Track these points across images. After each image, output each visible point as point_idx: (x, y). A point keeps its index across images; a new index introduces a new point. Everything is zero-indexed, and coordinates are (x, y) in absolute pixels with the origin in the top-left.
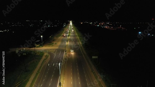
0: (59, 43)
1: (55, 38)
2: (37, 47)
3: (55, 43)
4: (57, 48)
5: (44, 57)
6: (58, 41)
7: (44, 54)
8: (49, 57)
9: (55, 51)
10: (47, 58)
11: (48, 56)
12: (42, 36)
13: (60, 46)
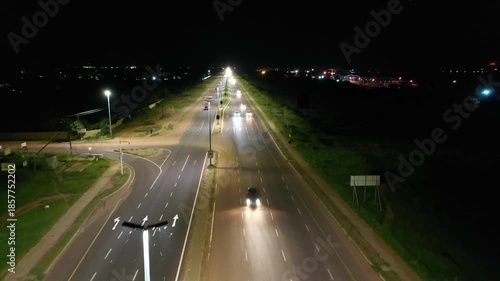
0: (184, 127)
1: (171, 110)
2: (88, 139)
3: (167, 125)
4: (174, 142)
5: (102, 183)
6: (181, 120)
7: (108, 167)
8: (130, 181)
9: (165, 153)
10: (116, 186)
11: (126, 176)
12: (108, 93)
13: (187, 135)
